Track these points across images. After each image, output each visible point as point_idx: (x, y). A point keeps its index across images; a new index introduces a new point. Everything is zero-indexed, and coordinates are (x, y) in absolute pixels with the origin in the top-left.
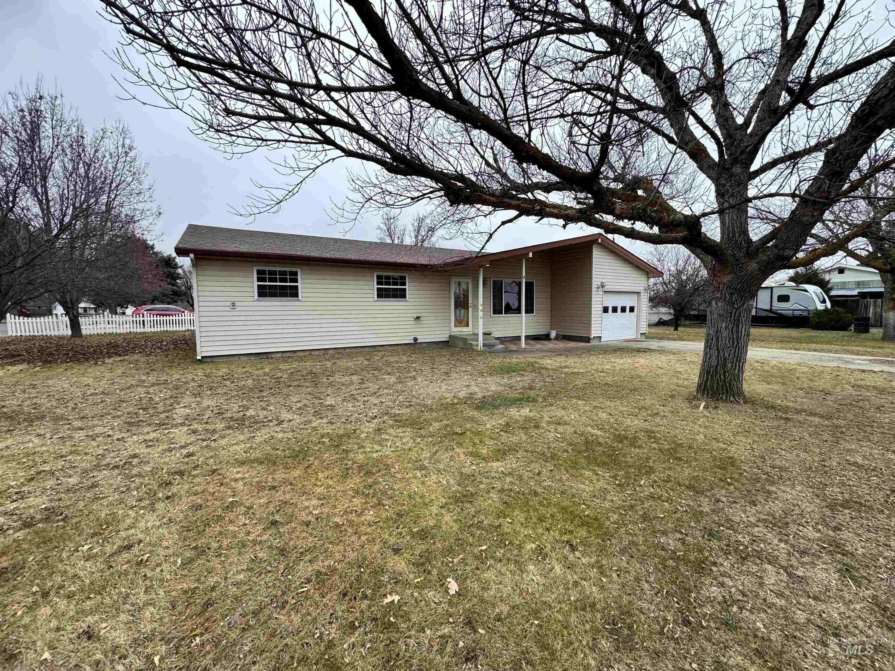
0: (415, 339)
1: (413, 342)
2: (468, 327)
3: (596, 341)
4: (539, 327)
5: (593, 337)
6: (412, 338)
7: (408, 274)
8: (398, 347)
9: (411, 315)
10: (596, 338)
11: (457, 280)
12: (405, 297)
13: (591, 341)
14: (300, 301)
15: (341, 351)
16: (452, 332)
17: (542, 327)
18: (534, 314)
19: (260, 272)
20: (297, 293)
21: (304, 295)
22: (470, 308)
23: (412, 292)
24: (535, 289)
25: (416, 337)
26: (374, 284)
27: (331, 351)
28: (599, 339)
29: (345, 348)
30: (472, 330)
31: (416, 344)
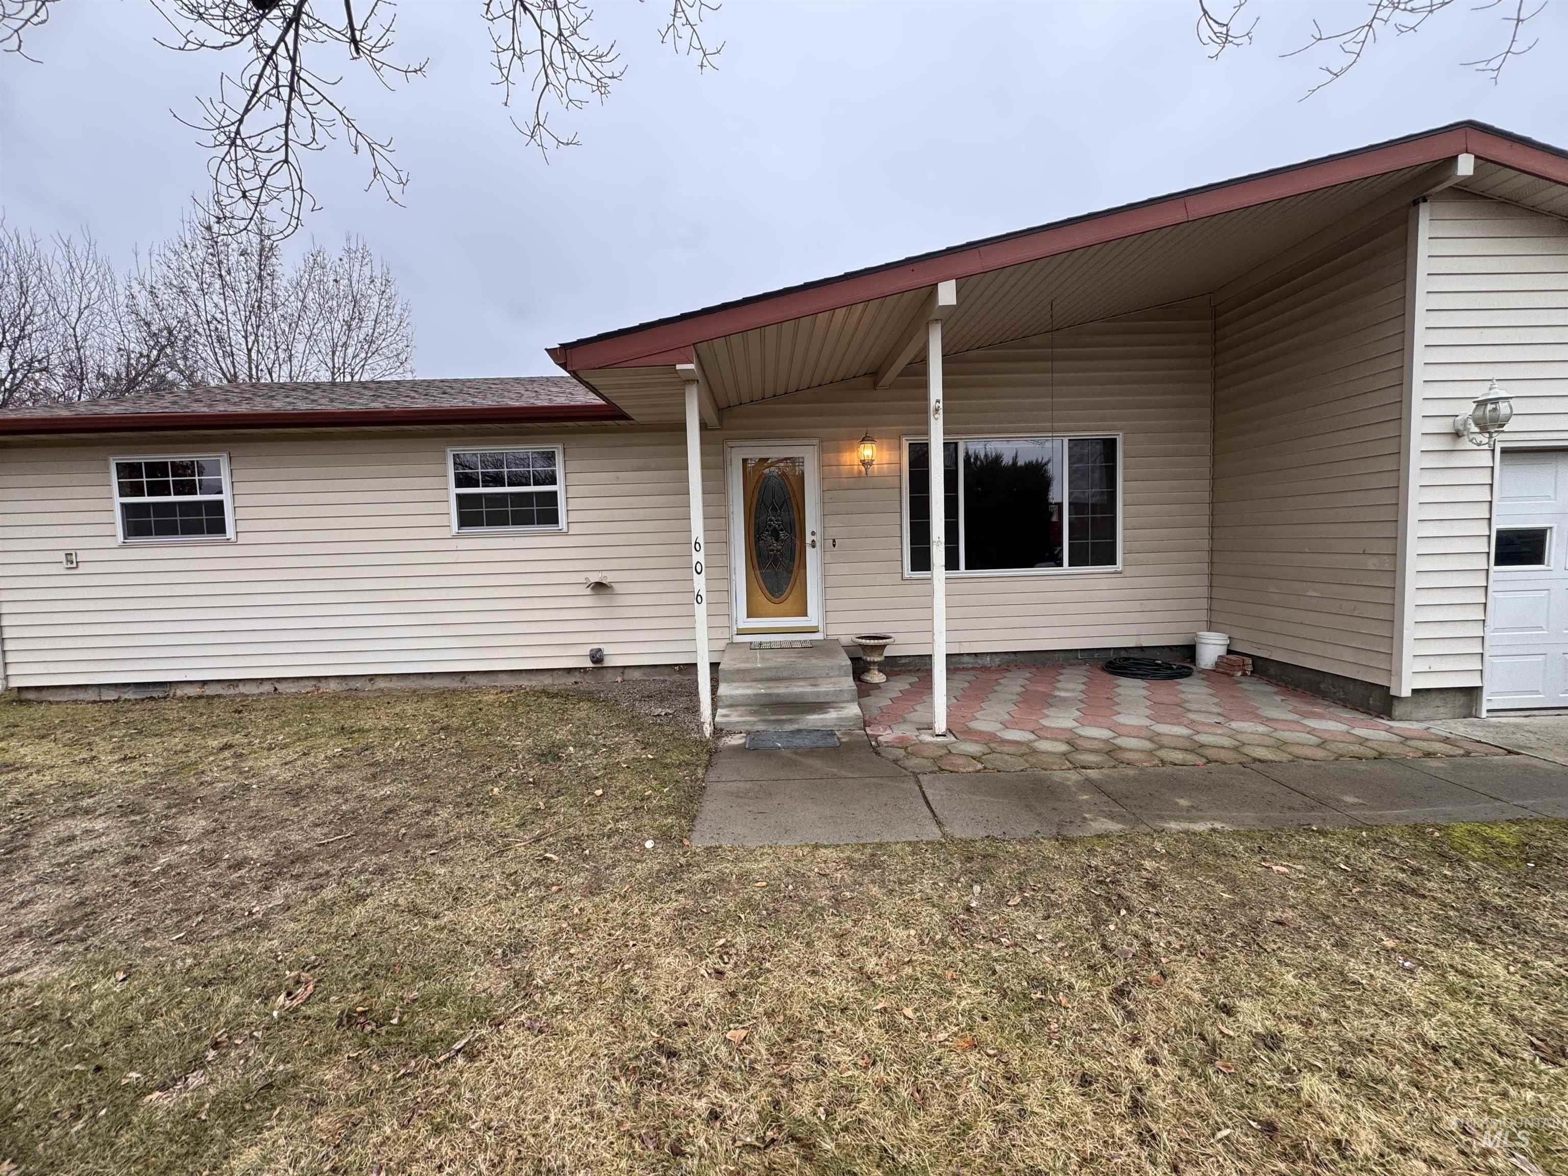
0: (597, 657)
1: (588, 664)
2: (806, 615)
3: (1442, 710)
4: (1146, 617)
5: (1415, 691)
6: (586, 650)
7: (561, 447)
8: (541, 678)
9: (581, 578)
10: (1434, 695)
11: (755, 453)
12: (555, 521)
13: (1398, 710)
14: (235, 544)
15: (358, 684)
16: (741, 633)
17: (1158, 616)
18: (1119, 566)
19: (126, 470)
20: (223, 521)
21: (242, 526)
22: (809, 550)
23: (574, 504)
24: (1125, 468)
25: (600, 650)
26: (447, 483)
27: (333, 686)
28: (1461, 699)
29: (372, 678)
30: (821, 628)
31: (604, 671)
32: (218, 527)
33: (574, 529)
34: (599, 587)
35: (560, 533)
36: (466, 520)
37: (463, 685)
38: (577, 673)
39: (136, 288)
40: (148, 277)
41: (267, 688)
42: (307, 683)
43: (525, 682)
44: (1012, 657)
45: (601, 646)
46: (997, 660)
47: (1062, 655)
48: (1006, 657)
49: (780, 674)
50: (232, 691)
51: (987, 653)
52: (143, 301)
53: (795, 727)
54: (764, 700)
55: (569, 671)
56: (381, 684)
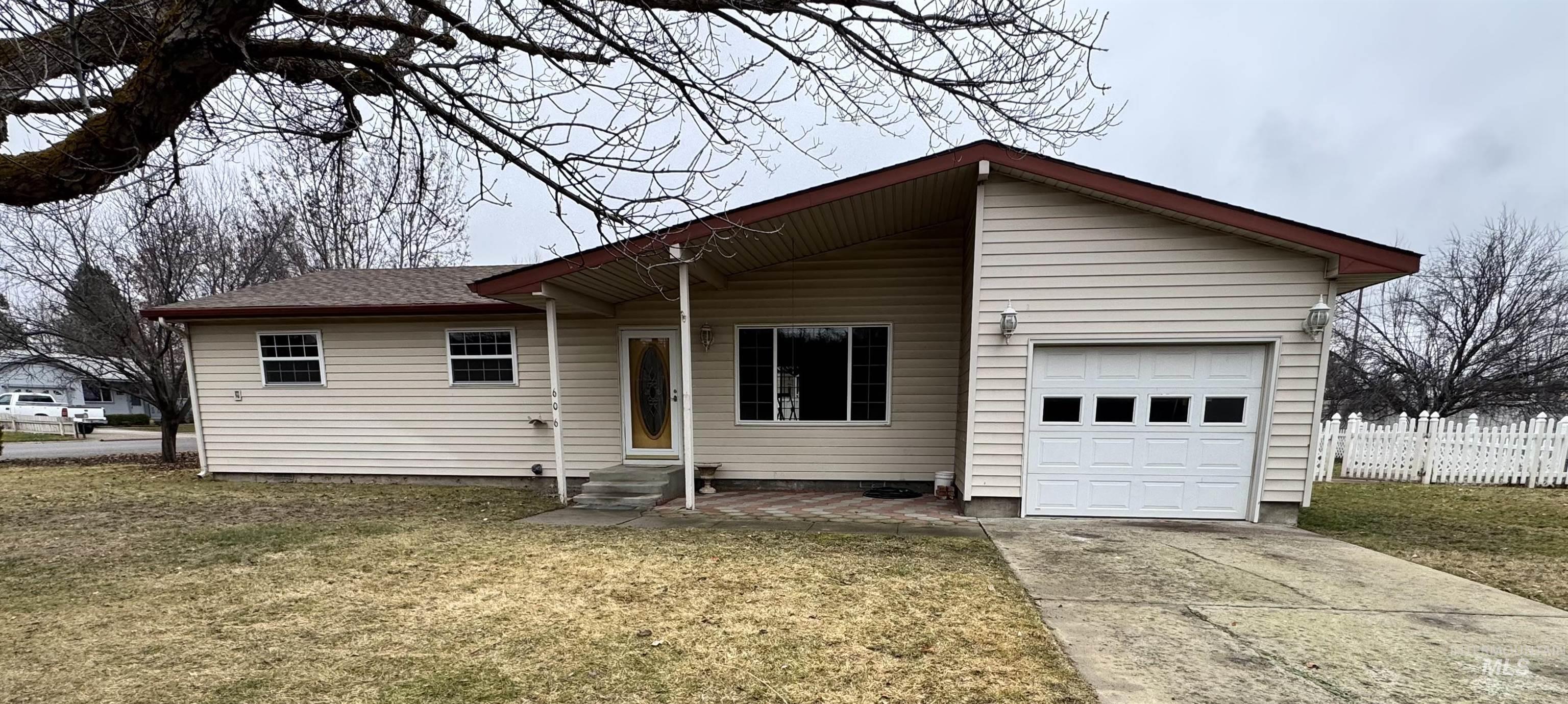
0: (537, 470)
1: (533, 475)
2: (670, 448)
3: (997, 511)
4: (909, 459)
5: (973, 498)
6: (531, 465)
7: (514, 329)
8: (504, 482)
9: (525, 417)
10: (992, 501)
11: (634, 335)
12: (510, 378)
13: (968, 510)
14: (326, 388)
15: (397, 481)
16: (628, 458)
17: (917, 459)
18: (888, 421)
19: (266, 340)
20: (319, 373)
21: (330, 377)
22: (672, 402)
23: (523, 367)
24: (893, 349)
25: (539, 465)
26: (446, 352)
27: (384, 481)
28: (1010, 506)
29: (406, 477)
30: (680, 457)
31: (542, 480)
32: (316, 378)
33: (523, 384)
34: (538, 424)
35: (514, 387)
36: (458, 377)
37: (458, 484)
38: (526, 481)
39: (249, 174)
40: (257, 164)
41: (347, 480)
42: (369, 478)
43: (494, 484)
44: (813, 484)
45: (540, 463)
46: (802, 486)
47: (848, 484)
48: (808, 484)
49: (625, 478)
50: (327, 481)
51: (795, 481)
52: (255, 184)
53: (618, 503)
54: (607, 490)
55: (522, 478)
56: (411, 481)
